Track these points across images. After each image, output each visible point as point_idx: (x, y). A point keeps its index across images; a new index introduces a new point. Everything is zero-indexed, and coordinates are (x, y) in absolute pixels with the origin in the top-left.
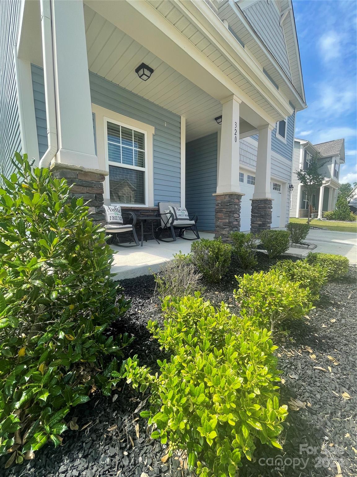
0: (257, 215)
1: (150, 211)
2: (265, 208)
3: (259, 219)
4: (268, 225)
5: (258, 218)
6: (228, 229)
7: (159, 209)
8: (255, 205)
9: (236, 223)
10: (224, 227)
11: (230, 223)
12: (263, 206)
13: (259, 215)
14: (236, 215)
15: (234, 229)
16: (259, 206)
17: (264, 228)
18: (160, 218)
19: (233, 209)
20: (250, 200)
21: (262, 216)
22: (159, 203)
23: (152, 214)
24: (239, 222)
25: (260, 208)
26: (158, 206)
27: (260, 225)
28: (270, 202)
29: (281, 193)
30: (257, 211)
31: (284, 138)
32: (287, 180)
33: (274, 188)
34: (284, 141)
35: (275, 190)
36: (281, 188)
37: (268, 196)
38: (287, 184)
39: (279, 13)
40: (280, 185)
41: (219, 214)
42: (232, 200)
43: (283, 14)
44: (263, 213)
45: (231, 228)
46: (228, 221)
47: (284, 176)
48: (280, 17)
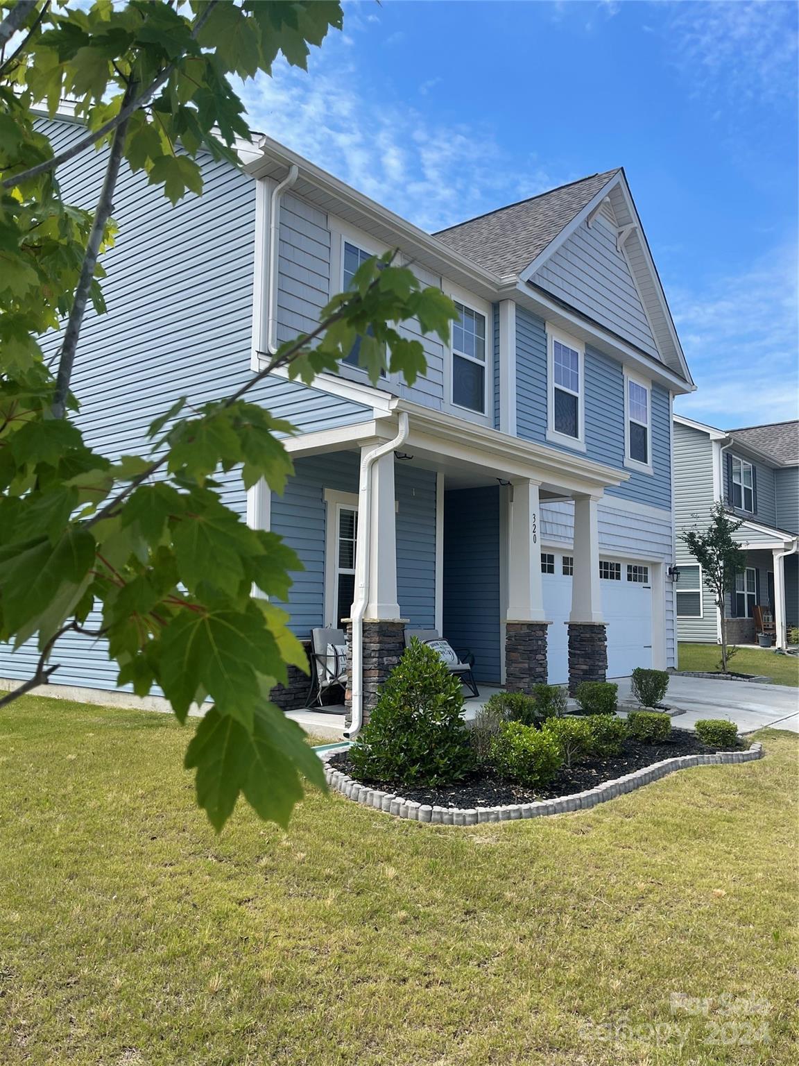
0: (579, 652)
2: (592, 640)
3: (583, 660)
4: (600, 672)
5: (582, 658)
6: (527, 679)
8: (575, 633)
9: (539, 669)
10: (522, 676)
11: (530, 669)
12: (588, 636)
13: (583, 652)
14: (539, 657)
15: (538, 680)
16: (582, 635)
17: (594, 677)
19: (535, 648)
20: (565, 623)
21: (587, 656)
24: (545, 667)
25: (584, 641)
27: (585, 672)
28: (601, 628)
29: (649, 588)
30: (578, 646)
31: (646, 462)
32: (663, 556)
33: (629, 578)
34: (647, 468)
35: (632, 582)
36: (649, 575)
37: (597, 618)
38: (662, 565)
39: (615, 231)
40: (646, 569)
41: (514, 654)
42: (533, 633)
43: (622, 232)
44: (589, 650)
45: (533, 678)
46: (526, 665)
47: (654, 548)
48: (617, 237)
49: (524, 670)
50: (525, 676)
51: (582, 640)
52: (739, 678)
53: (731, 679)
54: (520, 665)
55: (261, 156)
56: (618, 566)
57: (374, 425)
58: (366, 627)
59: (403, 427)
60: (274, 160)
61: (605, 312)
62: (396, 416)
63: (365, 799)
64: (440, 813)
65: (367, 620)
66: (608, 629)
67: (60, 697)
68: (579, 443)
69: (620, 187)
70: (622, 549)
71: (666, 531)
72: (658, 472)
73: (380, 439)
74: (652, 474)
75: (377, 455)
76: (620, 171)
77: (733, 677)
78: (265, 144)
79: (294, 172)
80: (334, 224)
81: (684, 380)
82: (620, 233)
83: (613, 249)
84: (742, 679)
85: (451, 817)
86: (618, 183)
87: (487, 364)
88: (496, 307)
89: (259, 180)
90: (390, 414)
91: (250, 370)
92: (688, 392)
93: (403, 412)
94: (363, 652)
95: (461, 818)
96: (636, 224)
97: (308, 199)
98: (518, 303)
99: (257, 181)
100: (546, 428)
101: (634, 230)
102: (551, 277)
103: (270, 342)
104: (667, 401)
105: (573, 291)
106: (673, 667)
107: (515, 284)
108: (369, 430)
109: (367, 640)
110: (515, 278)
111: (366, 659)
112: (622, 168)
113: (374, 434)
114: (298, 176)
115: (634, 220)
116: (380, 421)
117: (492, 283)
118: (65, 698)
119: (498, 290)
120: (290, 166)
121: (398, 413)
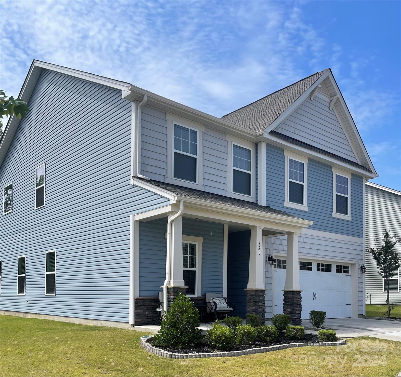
0: (287, 303)
1: (199, 300)
3: (289, 307)
4: (299, 313)
5: (289, 306)
7: (205, 298)
8: (286, 295)
9: (260, 310)
11: (256, 309)
12: (291, 296)
13: (289, 304)
14: (260, 304)
16: (289, 296)
18: (206, 306)
20: (282, 291)
21: (291, 305)
22: (205, 294)
23: (200, 302)
24: (264, 309)
26: (205, 295)
28: (299, 293)
29: (350, 276)
30: (287, 301)
31: (347, 214)
32: (357, 260)
33: (337, 271)
34: (348, 217)
35: (339, 274)
36: (350, 270)
37: (296, 288)
38: (356, 265)
39: (327, 100)
40: (348, 267)
41: (249, 303)
42: (257, 294)
43: (332, 100)
44: (291, 302)
45: (257, 313)
46: (254, 308)
47: (352, 256)
48: (330, 102)
49: (253, 310)
50: (253, 312)
51: (289, 298)
52: (392, 319)
53: (388, 320)
54: (252, 308)
55: (130, 93)
56: (330, 266)
57: (170, 207)
58: (168, 289)
59: (181, 207)
60: (136, 94)
61: (321, 142)
62: (178, 202)
63: (152, 351)
64: (175, 355)
65: (169, 287)
66: (302, 293)
67: (70, 322)
68: (304, 207)
69: (329, 78)
70: (330, 257)
71: (360, 248)
72: (354, 218)
73: (174, 212)
74: (351, 220)
75: (173, 219)
76: (329, 70)
77: (389, 319)
78: (131, 88)
79: (145, 98)
80: (168, 117)
81: (371, 172)
82: (331, 101)
83: (327, 109)
84: (393, 320)
85: (178, 356)
86: (328, 76)
87: (252, 173)
88: (257, 145)
89: (133, 102)
90: (176, 202)
91: (130, 184)
92: (373, 178)
93: (181, 201)
94: (168, 300)
95: (182, 357)
96: (339, 95)
97: (155, 107)
98: (267, 143)
99: (132, 102)
100: (284, 201)
101: (338, 99)
102: (287, 128)
103: (137, 172)
104: (362, 183)
105: (301, 133)
106: (363, 315)
107: (262, 135)
108: (169, 209)
109: (170, 295)
110: (262, 132)
111: (169, 302)
112: (330, 69)
113: (171, 210)
114: (147, 99)
115: (338, 93)
116: (173, 205)
117: (252, 135)
118: (72, 322)
119: (256, 137)
120: (143, 96)
121: (179, 201)
